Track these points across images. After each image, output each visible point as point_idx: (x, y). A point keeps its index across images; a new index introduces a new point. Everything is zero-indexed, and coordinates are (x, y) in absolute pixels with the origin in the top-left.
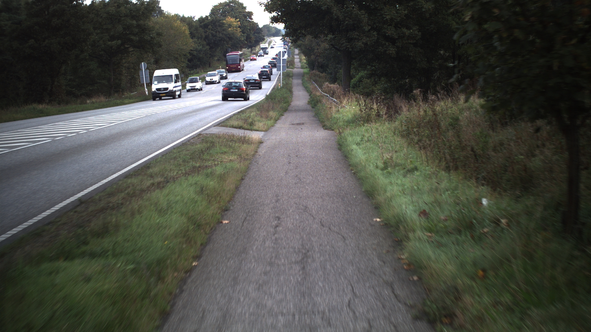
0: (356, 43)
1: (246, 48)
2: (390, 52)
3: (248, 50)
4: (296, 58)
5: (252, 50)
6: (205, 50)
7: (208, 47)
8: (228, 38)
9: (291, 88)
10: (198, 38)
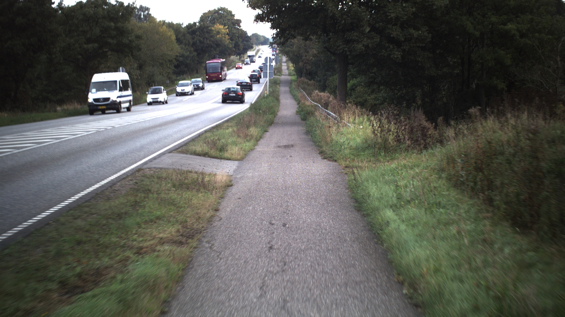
0: (356, 46)
1: (235, 55)
2: (395, 56)
3: (237, 57)
4: (283, 66)
5: (240, 58)
6: (192, 57)
7: (195, 53)
8: (216, 44)
9: (278, 96)
10: (186, 45)
